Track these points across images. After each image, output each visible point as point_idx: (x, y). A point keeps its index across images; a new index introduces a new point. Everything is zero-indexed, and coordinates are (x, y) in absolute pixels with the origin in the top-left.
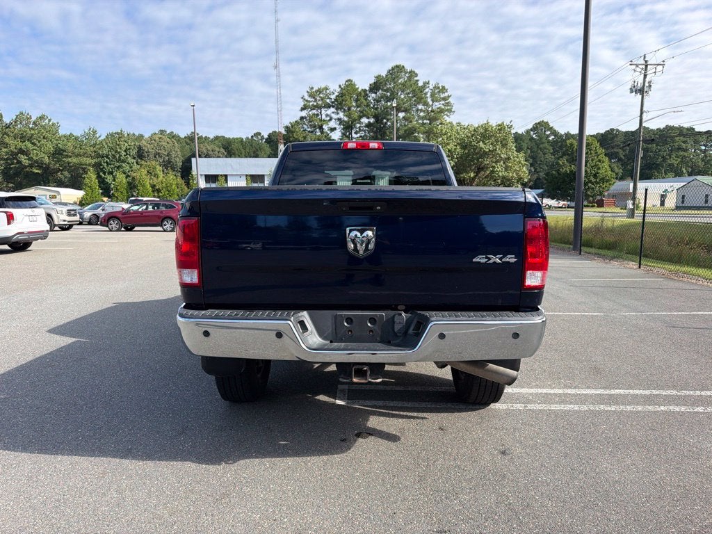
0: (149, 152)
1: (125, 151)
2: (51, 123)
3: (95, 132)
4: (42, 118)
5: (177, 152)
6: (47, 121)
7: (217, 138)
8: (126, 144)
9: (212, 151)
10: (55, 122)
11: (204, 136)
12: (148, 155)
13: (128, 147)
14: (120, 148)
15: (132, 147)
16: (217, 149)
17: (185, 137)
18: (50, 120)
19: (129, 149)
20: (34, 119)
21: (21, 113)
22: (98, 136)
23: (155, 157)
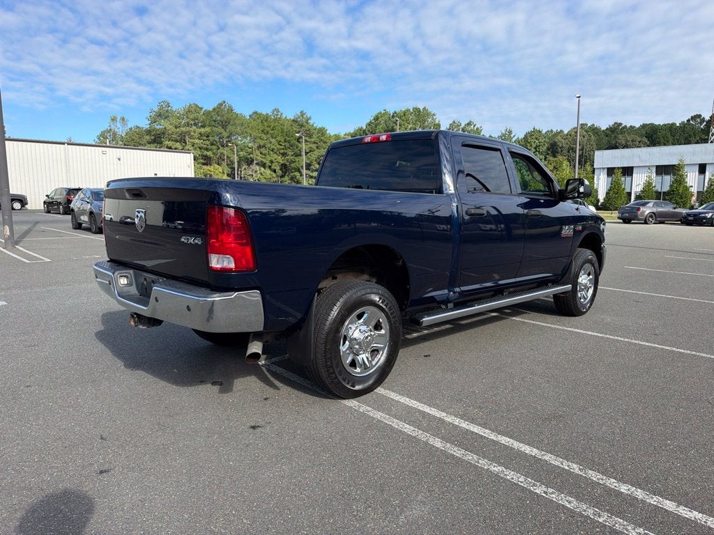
0: (562, 147)
1: (535, 148)
2: (475, 128)
3: (510, 132)
4: (469, 124)
5: (592, 145)
6: (472, 126)
7: (644, 126)
8: (537, 142)
9: (632, 141)
10: (479, 126)
11: (628, 126)
12: (562, 151)
13: (538, 144)
14: (531, 146)
15: (542, 144)
16: (639, 139)
17: (607, 129)
18: (474, 126)
19: (539, 146)
20: (463, 126)
21: (454, 122)
22: (512, 136)
23: (569, 152)
